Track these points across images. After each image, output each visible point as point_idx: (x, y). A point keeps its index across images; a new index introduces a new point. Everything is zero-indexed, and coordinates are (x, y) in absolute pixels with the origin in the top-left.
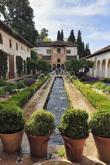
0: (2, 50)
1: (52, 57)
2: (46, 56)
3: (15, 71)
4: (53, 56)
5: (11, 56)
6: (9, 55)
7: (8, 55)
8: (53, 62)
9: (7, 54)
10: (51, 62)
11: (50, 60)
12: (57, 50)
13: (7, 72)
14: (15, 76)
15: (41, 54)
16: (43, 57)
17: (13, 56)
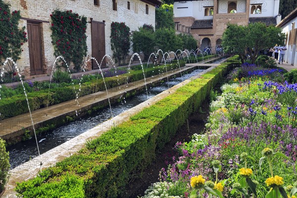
0: (73, 12)
1: (214, 24)
2: (202, 21)
3: (109, 53)
4: (217, 20)
5: (98, 23)
6: (91, 22)
7: (88, 20)
8: (217, 33)
9: (84, 19)
10: (213, 35)
11: (209, 30)
12: (229, 5)
13: (86, 56)
14: (107, 65)
15: (190, 18)
16: (196, 22)
17: (101, 23)
